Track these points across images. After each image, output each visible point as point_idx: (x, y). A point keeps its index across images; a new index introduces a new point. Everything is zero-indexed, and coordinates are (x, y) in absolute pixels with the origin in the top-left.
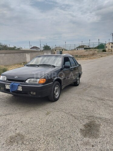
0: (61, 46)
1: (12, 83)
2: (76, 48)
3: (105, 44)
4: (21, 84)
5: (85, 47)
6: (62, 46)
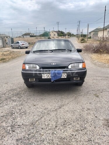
0: (5, 33)
1: (53, 72)
2: (22, 35)
3: (49, 32)
4: (64, 71)
5: (30, 35)
6: (7, 33)
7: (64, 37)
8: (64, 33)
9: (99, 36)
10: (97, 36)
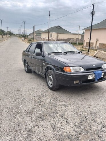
7: (6, 36)
8: (4, 31)
9: (42, 38)
10: (41, 37)
